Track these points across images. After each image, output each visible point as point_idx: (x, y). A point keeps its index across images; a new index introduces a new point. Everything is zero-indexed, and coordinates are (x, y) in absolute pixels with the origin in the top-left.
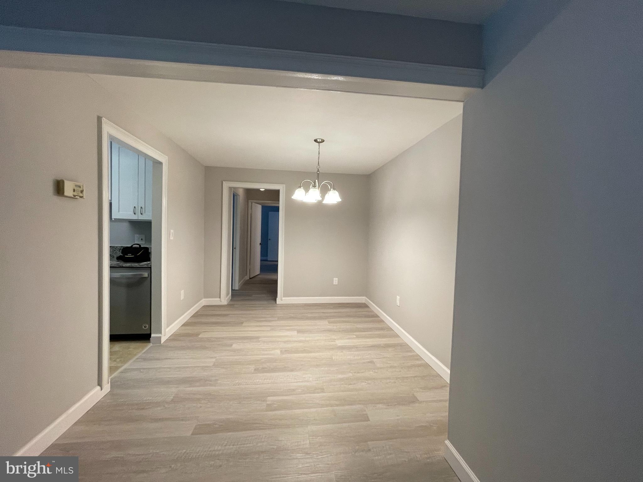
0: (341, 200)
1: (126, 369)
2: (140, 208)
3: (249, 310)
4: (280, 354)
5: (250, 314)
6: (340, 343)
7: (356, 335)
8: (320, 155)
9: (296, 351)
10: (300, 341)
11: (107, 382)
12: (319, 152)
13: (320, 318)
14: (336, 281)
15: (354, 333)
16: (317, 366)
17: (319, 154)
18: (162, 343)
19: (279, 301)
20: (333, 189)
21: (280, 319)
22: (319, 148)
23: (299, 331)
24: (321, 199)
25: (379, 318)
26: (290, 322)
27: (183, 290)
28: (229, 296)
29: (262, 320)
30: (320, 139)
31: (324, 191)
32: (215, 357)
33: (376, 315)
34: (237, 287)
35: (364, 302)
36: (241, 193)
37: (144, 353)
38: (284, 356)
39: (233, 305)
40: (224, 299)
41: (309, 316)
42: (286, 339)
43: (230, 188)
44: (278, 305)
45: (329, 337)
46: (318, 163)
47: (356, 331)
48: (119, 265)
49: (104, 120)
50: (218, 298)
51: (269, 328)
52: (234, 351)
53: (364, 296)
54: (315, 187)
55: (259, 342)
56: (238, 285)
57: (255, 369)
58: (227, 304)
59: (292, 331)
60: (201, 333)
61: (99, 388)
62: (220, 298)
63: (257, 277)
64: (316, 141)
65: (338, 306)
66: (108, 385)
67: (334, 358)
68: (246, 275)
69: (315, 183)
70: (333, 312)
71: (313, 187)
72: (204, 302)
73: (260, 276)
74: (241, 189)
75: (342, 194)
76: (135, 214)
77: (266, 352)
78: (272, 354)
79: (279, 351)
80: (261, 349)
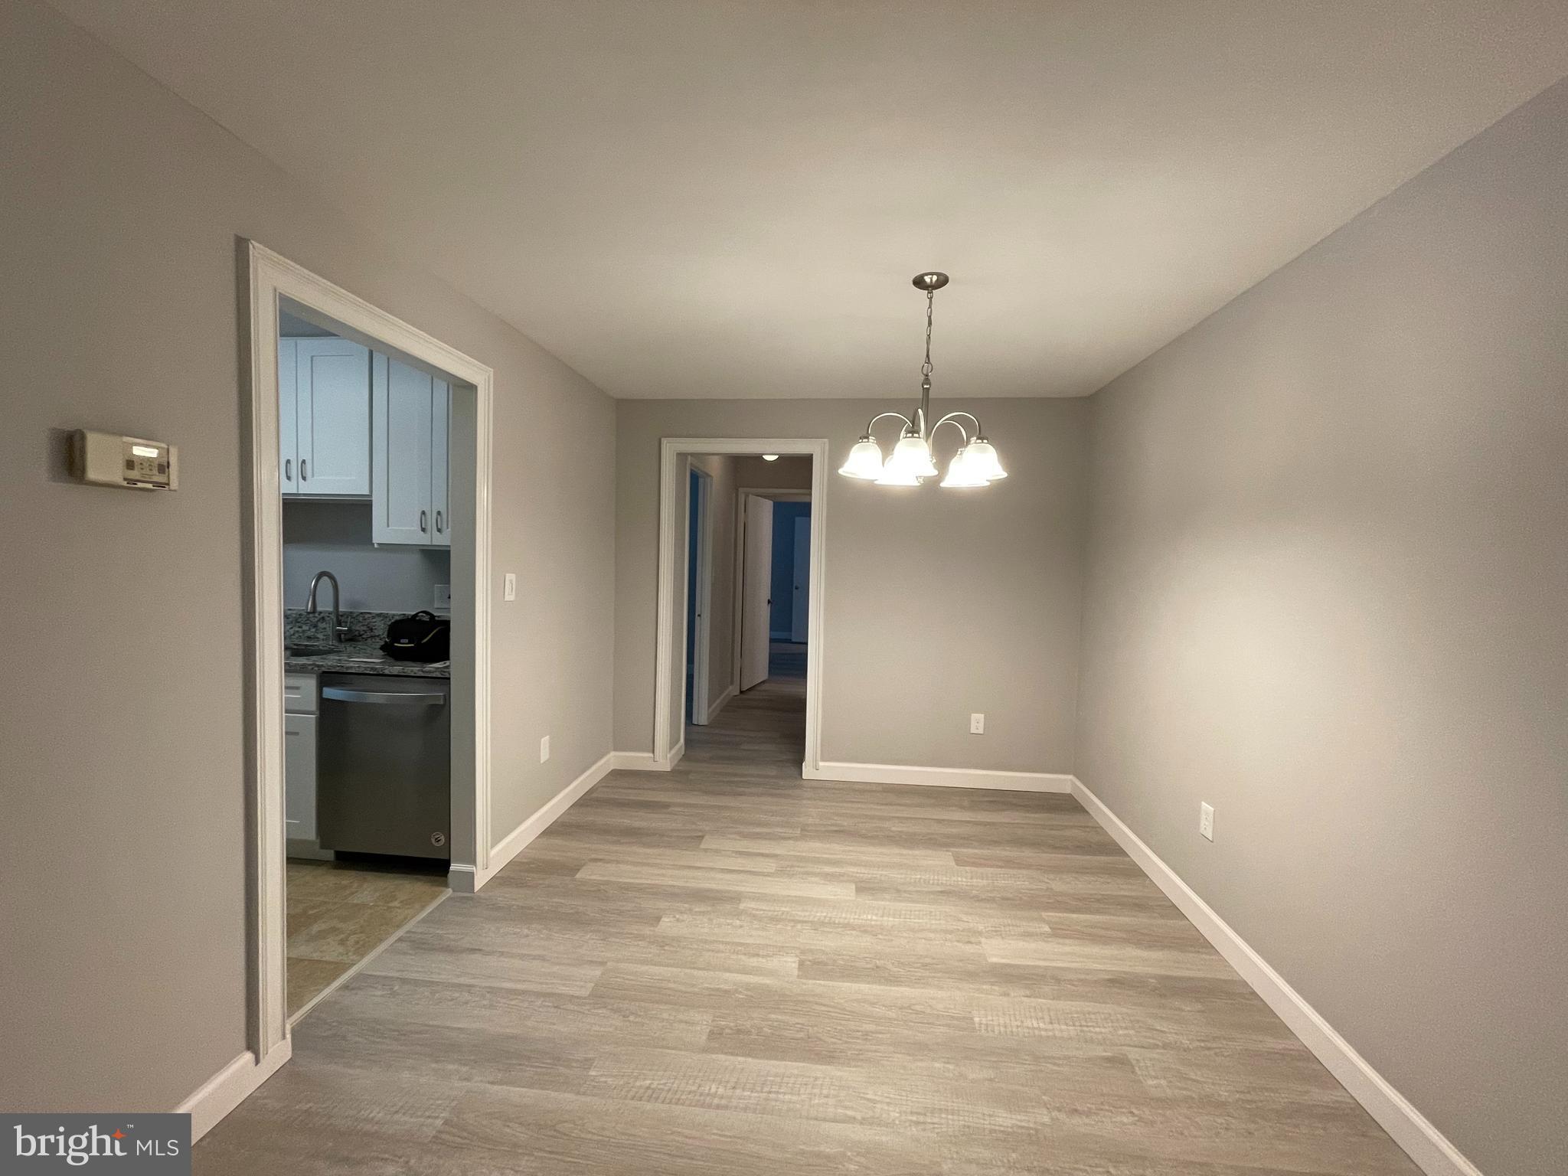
0: (1005, 475)
1: (361, 977)
2: (435, 515)
3: (723, 794)
4: (798, 976)
5: (726, 808)
6: (998, 951)
7: (1048, 923)
8: (932, 327)
9: (850, 971)
10: (864, 930)
11: (280, 1035)
12: (930, 317)
13: (932, 842)
14: (977, 723)
15: (1044, 914)
16: (918, 1049)
17: (930, 323)
18: (477, 888)
19: (808, 771)
20: (978, 439)
21: (807, 833)
22: (930, 307)
23: (864, 888)
24: (936, 473)
25: (1127, 859)
26: (836, 849)
27: (548, 737)
28: (677, 747)
29: (758, 834)
30: (932, 274)
31: (946, 447)
32: (603, 963)
33: (1116, 845)
34: (702, 717)
35: (1068, 790)
36: (715, 470)
37: (424, 921)
38: (809, 985)
39: (687, 773)
40: (663, 756)
41: (893, 829)
42: (820, 914)
43: (682, 457)
44: (805, 782)
45: (959, 920)
46: (928, 356)
47: (1048, 907)
48: (376, 669)
49: (256, 250)
50: (648, 752)
51: (770, 866)
52: (662, 942)
53: (1069, 773)
54: (918, 433)
55: (738, 914)
56: (706, 713)
57: (711, 1033)
58: (673, 771)
59: (842, 881)
60: (584, 865)
61: (249, 1056)
62: (653, 752)
63: (759, 688)
64: (919, 282)
65: (987, 799)
66: (284, 1042)
67: (977, 1020)
68: (732, 683)
69: (914, 421)
70: (968, 822)
71: (910, 435)
72: (614, 760)
73: (766, 687)
74: (716, 457)
75: (1008, 456)
76: (423, 530)
77: (754, 962)
78: (772, 973)
79: (795, 962)
80: (741, 944)
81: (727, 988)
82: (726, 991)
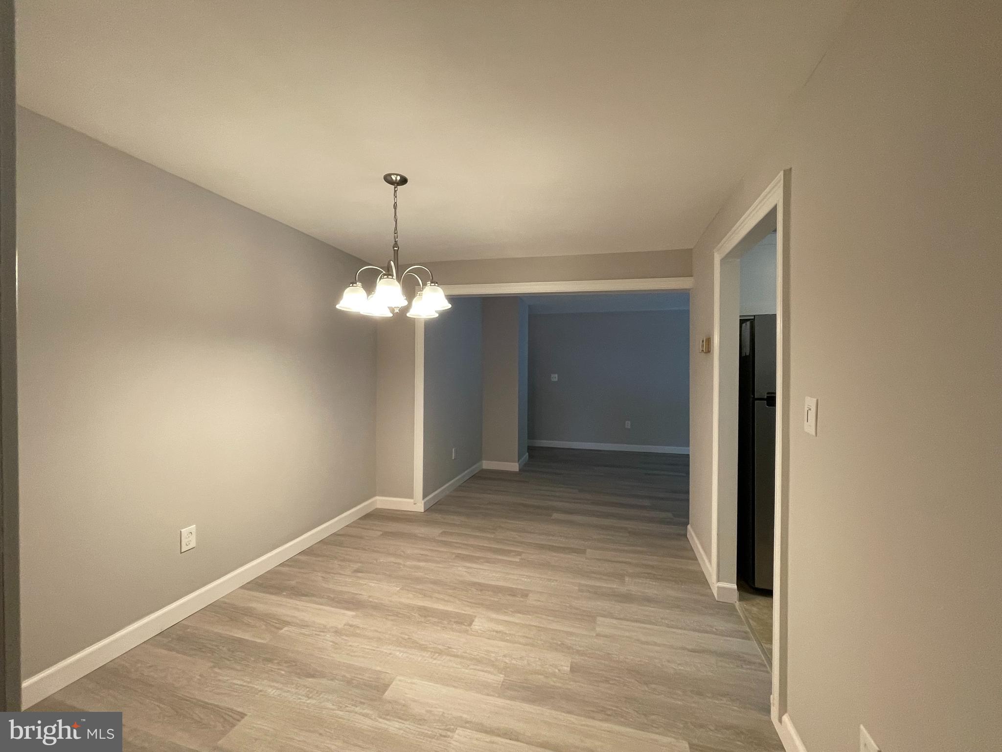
4: (475, 617)
22: (396, 197)
30: (397, 175)
32: (598, 635)
38: (468, 611)
77: (500, 628)
78: (491, 620)
79: (474, 625)
80: (507, 641)
81: (519, 615)
82: (519, 612)
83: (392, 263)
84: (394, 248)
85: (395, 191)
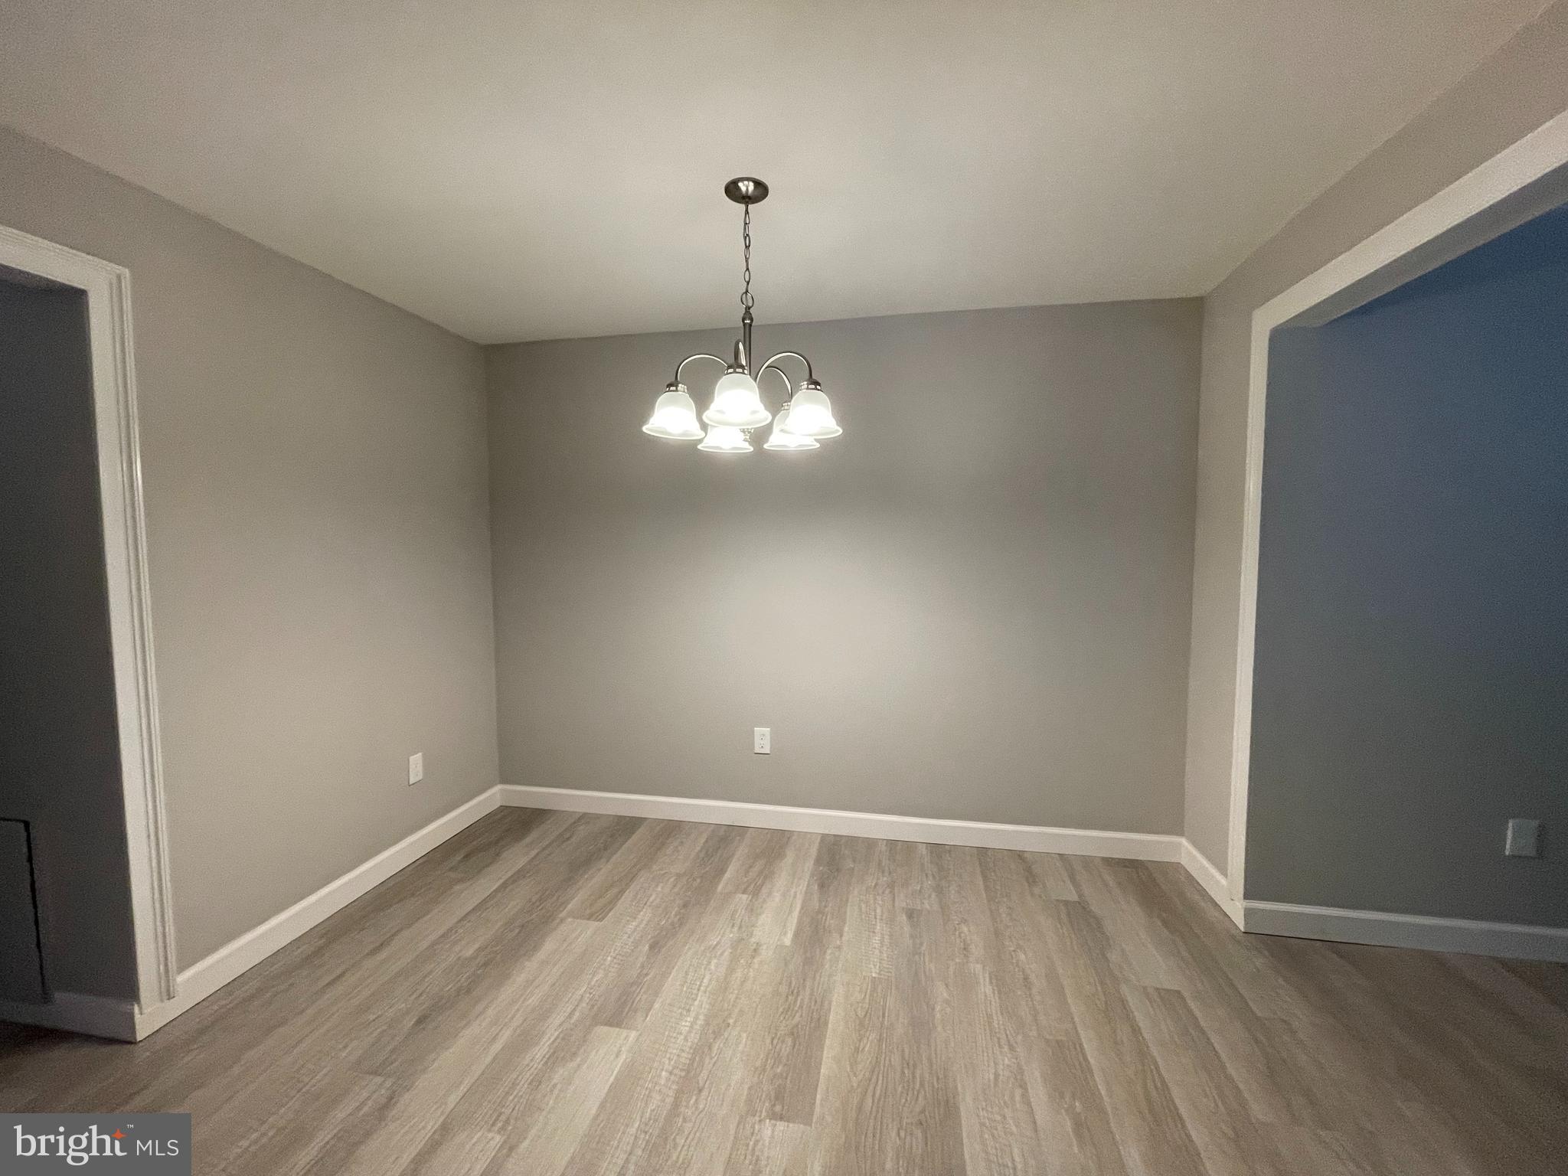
22: (746, 225)
30: (748, 179)
64: (732, 190)
83: (741, 346)
84: (743, 321)
85: (747, 212)
